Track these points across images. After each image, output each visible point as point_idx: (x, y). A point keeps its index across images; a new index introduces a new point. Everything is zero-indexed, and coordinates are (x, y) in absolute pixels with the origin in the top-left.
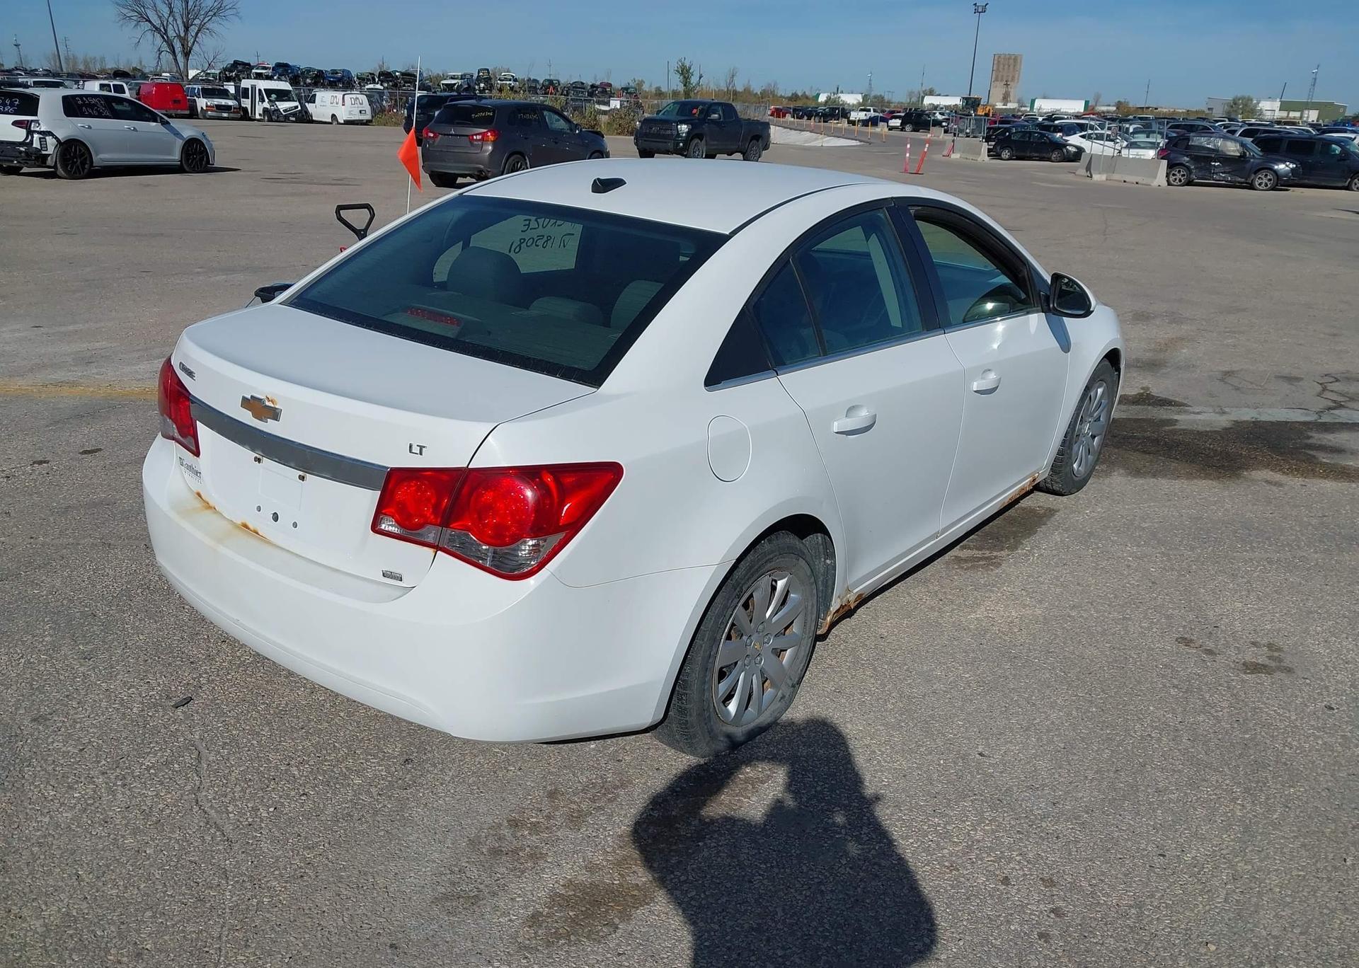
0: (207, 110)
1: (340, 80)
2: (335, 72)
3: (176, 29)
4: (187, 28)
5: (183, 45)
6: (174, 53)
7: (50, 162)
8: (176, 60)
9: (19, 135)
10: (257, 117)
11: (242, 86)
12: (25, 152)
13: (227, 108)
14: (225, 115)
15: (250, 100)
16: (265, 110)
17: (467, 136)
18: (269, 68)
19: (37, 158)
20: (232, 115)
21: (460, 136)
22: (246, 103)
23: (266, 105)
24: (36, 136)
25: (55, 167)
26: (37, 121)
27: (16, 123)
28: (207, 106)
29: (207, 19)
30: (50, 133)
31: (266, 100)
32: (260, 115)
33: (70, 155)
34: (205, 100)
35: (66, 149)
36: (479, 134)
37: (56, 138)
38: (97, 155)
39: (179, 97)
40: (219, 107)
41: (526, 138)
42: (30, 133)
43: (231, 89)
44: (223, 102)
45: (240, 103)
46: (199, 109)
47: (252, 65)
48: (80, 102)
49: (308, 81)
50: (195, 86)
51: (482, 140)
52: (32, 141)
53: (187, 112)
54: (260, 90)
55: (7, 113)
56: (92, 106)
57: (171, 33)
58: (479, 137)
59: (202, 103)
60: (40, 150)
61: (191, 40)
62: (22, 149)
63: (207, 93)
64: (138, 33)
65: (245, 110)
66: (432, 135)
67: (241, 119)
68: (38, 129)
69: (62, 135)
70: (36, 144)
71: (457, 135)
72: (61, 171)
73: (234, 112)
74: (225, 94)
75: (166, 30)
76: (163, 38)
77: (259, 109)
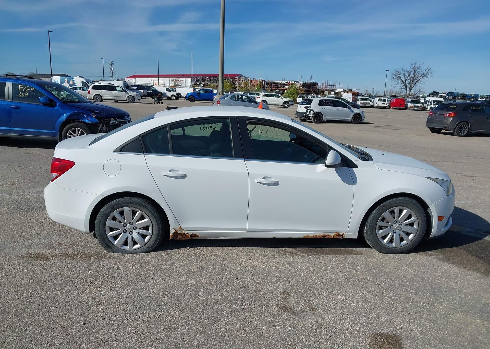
0: (410, 107)
1: (472, 98)
2: (471, 95)
3: (410, 81)
4: (413, 81)
5: (410, 87)
6: (406, 89)
7: (311, 118)
8: (406, 91)
9: (305, 110)
10: (428, 110)
11: (426, 99)
12: (305, 115)
13: (418, 107)
14: (416, 109)
15: (427, 104)
16: (431, 108)
17: (443, 114)
18: (446, 94)
19: (307, 117)
20: (419, 109)
21: (441, 114)
22: (426, 105)
23: (432, 106)
24: (309, 111)
25: (311, 120)
26: (310, 107)
27: (305, 107)
28: (411, 106)
29: (421, 78)
30: (312, 110)
31: (432, 104)
32: (429, 109)
33: (317, 116)
34: (411, 104)
35: (316, 115)
36: (448, 114)
37: (314, 111)
38: (325, 117)
39: (403, 103)
40: (415, 107)
41: (471, 116)
42: (307, 110)
43: (422, 101)
44: (417, 105)
45: (424, 105)
46: (408, 107)
47: (439, 93)
48: (324, 102)
49: (460, 98)
50: (409, 100)
51: (449, 116)
52: (307, 112)
53: (404, 108)
54: (431, 101)
55: (304, 105)
56: (327, 103)
57: (407, 82)
58: (448, 115)
59: (410, 105)
60: (309, 115)
61: (413, 85)
62: (305, 114)
63: (412, 102)
64: (396, 83)
65: (425, 107)
66: (431, 114)
67: (422, 110)
68: (310, 109)
69: (315, 111)
70: (308, 113)
71: (440, 114)
72: (313, 121)
73: (420, 108)
74: (418, 102)
75: (406, 81)
76: (404, 84)
77: (429, 107)
